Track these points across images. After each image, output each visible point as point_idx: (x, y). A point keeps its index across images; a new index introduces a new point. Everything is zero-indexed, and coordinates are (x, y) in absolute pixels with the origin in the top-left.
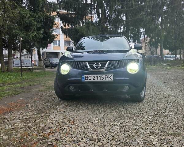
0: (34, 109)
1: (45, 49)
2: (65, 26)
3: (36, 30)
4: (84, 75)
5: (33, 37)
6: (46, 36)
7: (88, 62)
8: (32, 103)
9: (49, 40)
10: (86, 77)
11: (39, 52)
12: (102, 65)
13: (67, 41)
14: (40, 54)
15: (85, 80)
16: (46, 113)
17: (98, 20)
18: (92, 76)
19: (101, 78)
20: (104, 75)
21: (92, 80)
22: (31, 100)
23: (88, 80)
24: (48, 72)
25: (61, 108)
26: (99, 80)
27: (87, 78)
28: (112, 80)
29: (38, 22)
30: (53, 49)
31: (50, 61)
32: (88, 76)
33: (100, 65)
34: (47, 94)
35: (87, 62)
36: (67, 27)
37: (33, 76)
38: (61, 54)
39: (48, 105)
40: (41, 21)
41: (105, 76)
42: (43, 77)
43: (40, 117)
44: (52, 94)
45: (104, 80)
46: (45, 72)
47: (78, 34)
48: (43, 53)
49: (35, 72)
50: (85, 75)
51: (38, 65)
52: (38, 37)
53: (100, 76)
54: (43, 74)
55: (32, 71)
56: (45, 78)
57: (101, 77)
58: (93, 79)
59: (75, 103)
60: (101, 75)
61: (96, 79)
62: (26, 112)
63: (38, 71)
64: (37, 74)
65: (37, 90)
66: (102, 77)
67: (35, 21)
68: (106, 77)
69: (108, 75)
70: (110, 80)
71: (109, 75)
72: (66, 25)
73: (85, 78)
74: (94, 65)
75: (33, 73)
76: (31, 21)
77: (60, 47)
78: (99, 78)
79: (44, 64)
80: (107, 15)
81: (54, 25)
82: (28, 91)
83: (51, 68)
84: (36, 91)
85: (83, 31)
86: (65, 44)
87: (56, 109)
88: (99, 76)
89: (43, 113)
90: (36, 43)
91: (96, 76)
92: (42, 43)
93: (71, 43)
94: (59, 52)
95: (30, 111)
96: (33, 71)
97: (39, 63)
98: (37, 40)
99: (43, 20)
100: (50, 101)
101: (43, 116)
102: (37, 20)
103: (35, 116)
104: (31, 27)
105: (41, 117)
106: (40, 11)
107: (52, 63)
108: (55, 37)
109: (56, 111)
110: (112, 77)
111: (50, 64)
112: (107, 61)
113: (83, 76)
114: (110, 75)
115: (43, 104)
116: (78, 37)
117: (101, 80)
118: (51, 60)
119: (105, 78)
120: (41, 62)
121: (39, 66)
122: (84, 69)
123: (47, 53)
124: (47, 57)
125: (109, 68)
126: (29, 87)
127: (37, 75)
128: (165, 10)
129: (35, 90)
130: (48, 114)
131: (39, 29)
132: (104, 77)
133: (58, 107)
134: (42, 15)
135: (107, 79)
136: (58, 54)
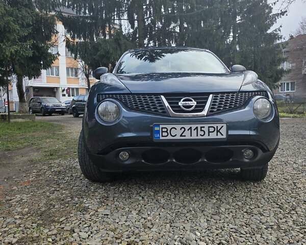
0: (27, 210)
1: (35, 78)
2: (73, 38)
3: (17, 41)
4: (158, 126)
5: (11, 53)
6: (37, 54)
7: (165, 95)
8: (19, 192)
9: (42, 63)
10: (164, 130)
11: (19, 86)
12: (197, 103)
13: (72, 69)
14: (23, 89)
15: (161, 138)
16: (61, 223)
17: (132, 31)
18: (178, 127)
19: (200, 133)
20: (206, 126)
21: (178, 137)
22: (17, 183)
23: (169, 137)
24: (41, 122)
25: (96, 206)
26: (194, 137)
27: (167, 132)
28: (224, 136)
29: (22, 26)
30: (46, 82)
31: (41, 103)
32: (169, 127)
33: (194, 103)
34: (50, 168)
35: (162, 97)
36: (77, 40)
37: (11, 130)
38: (60, 90)
39: (62, 197)
40: (28, 25)
41: (209, 127)
42: (33, 132)
43: (48, 236)
44: (62, 168)
45: (206, 137)
46: (33, 121)
47: (99, 53)
48: (28, 88)
49: (15, 122)
50: (161, 126)
51: (17, 111)
52: (22, 54)
53: (197, 128)
54: (32, 126)
55: (9, 121)
56: (36, 134)
57: (199, 129)
58: (181, 136)
59: (123, 190)
60: (199, 126)
61: (187, 136)
62: (8, 220)
63: (20, 120)
64: (20, 127)
65: (25, 159)
66: (201, 130)
67: (16, 23)
68: (212, 129)
69: (215, 126)
70: (220, 136)
71: (217, 125)
72: (76, 35)
73: (162, 132)
74: (181, 103)
75: (10, 124)
76: (8, 23)
77: (59, 78)
78: (194, 133)
79: (30, 108)
80: (147, 23)
81: (54, 33)
82: (4, 162)
83: (44, 115)
84: (25, 162)
85: (108, 48)
86: (68, 74)
87: (86, 210)
88: (194, 127)
89: (54, 221)
90: (17, 67)
91: (187, 127)
92: (30, 68)
93: (80, 71)
94: (57, 88)
95: (18, 217)
96: (11, 120)
97: (21, 107)
98: (18, 60)
99: (31, 23)
100: (62, 186)
101: (55, 232)
102: (21, 23)
103: (35, 235)
104: (8, 35)
105: (53, 237)
106: (26, 6)
107: (45, 106)
108: (54, 57)
109: (88, 216)
110: (224, 131)
111: (42, 108)
112: (208, 94)
113: (156, 129)
114: (219, 126)
115: (48, 194)
116: (97, 59)
117: (200, 137)
118: (43, 100)
119: (209, 132)
120: (24, 104)
121: (19, 112)
122: (156, 113)
123: (35, 88)
124: (34, 96)
125: (215, 110)
126: (6, 153)
127: (20, 129)
128: (239, 21)
129: (19, 160)
130: (68, 227)
131: (24, 39)
132: (206, 129)
133: (87, 203)
134: (29, 14)
135: (213, 136)
136: (55, 90)
